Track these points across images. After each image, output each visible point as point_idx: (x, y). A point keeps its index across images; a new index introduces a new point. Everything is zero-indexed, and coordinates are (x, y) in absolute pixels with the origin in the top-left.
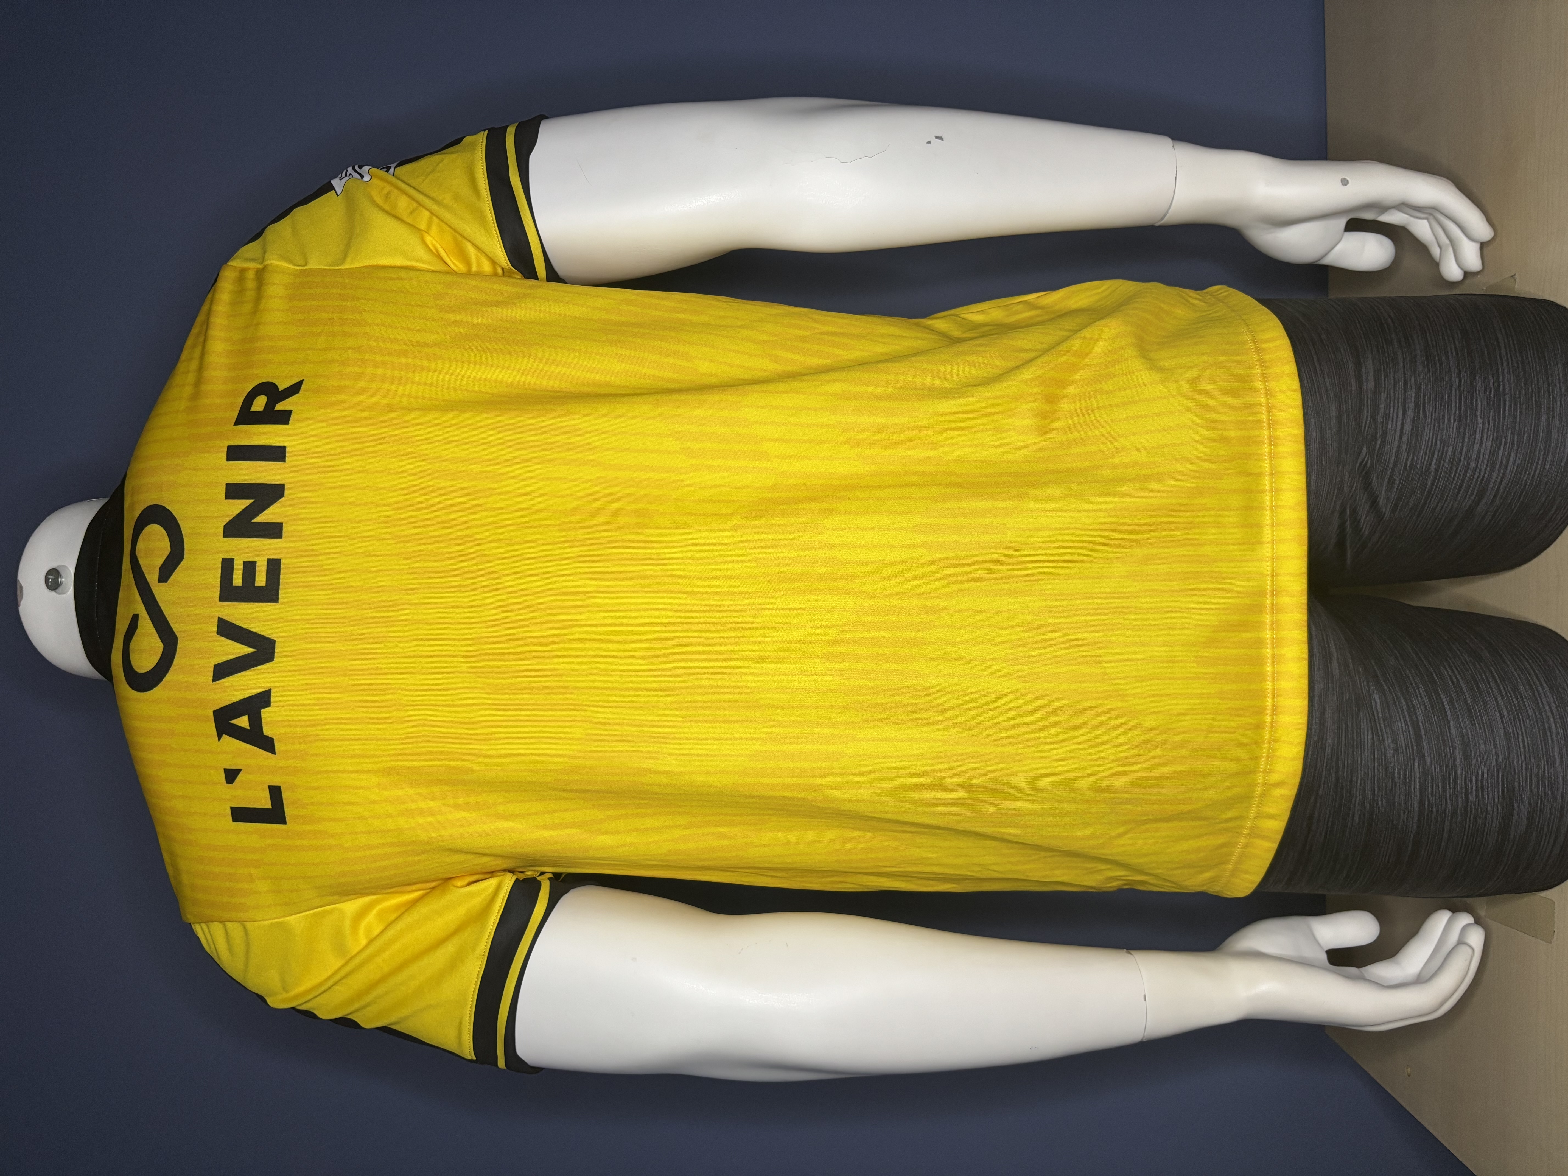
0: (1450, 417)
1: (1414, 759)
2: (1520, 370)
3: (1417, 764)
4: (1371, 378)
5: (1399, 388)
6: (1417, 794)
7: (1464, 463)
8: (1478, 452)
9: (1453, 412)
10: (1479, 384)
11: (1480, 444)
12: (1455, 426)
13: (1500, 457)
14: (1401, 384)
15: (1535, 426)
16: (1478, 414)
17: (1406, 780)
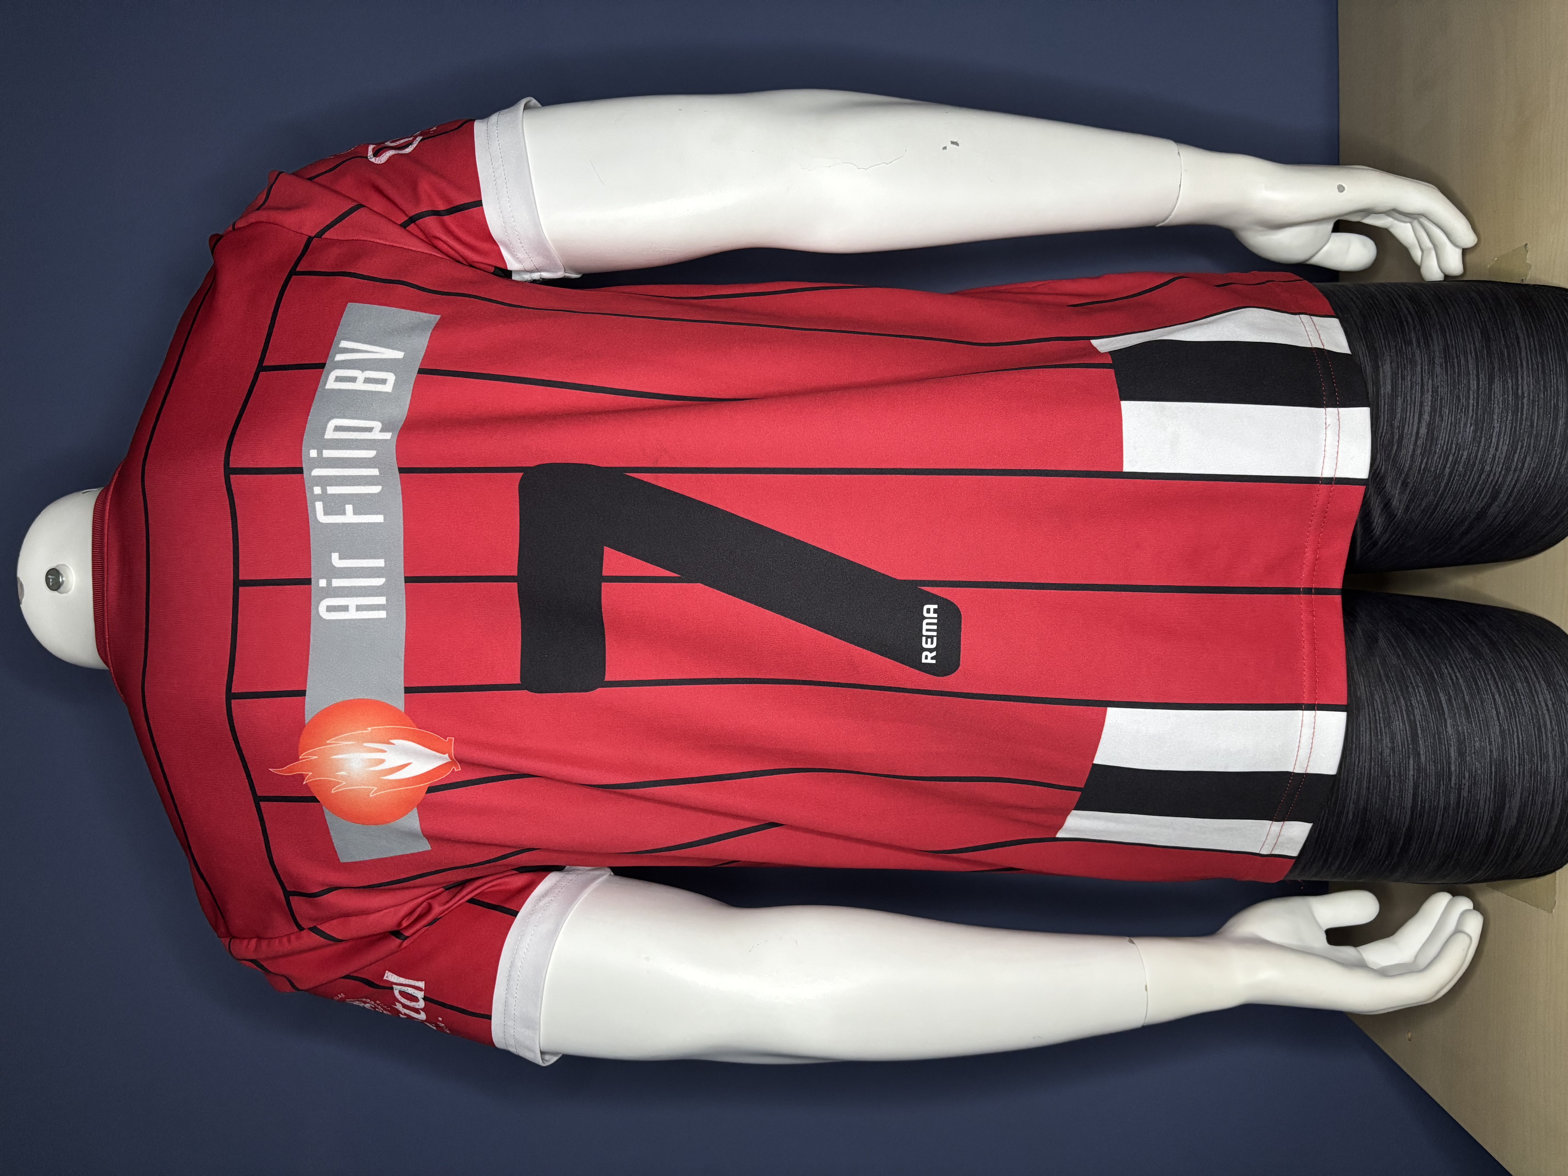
0: (1467, 420)
1: (1409, 757)
2: (1540, 371)
3: (1411, 762)
4: (1389, 382)
5: (1416, 391)
6: (1411, 791)
7: (1478, 467)
8: (1493, 456)
9: (1470, 415)
10: (1497, 387)
11: (1496, 448)
12: (1472, 428)
13: (1516, 459)
14: (1418, 388)
15: (1552, 429)
16: (1495, 417)
17: (1400, 777)
